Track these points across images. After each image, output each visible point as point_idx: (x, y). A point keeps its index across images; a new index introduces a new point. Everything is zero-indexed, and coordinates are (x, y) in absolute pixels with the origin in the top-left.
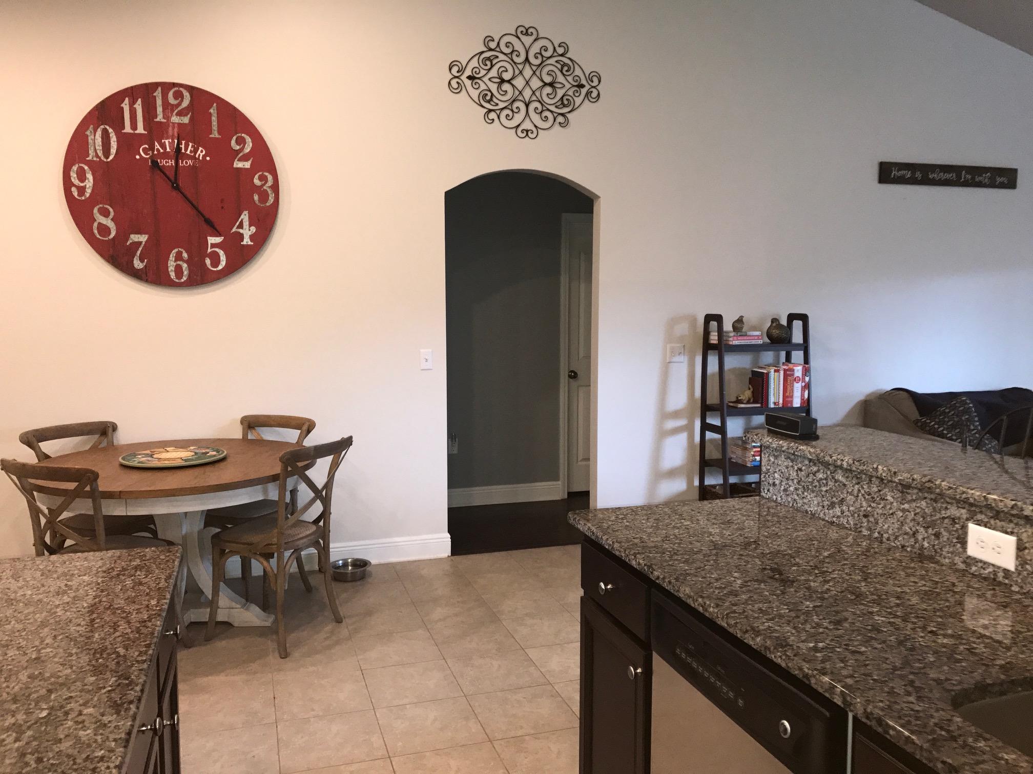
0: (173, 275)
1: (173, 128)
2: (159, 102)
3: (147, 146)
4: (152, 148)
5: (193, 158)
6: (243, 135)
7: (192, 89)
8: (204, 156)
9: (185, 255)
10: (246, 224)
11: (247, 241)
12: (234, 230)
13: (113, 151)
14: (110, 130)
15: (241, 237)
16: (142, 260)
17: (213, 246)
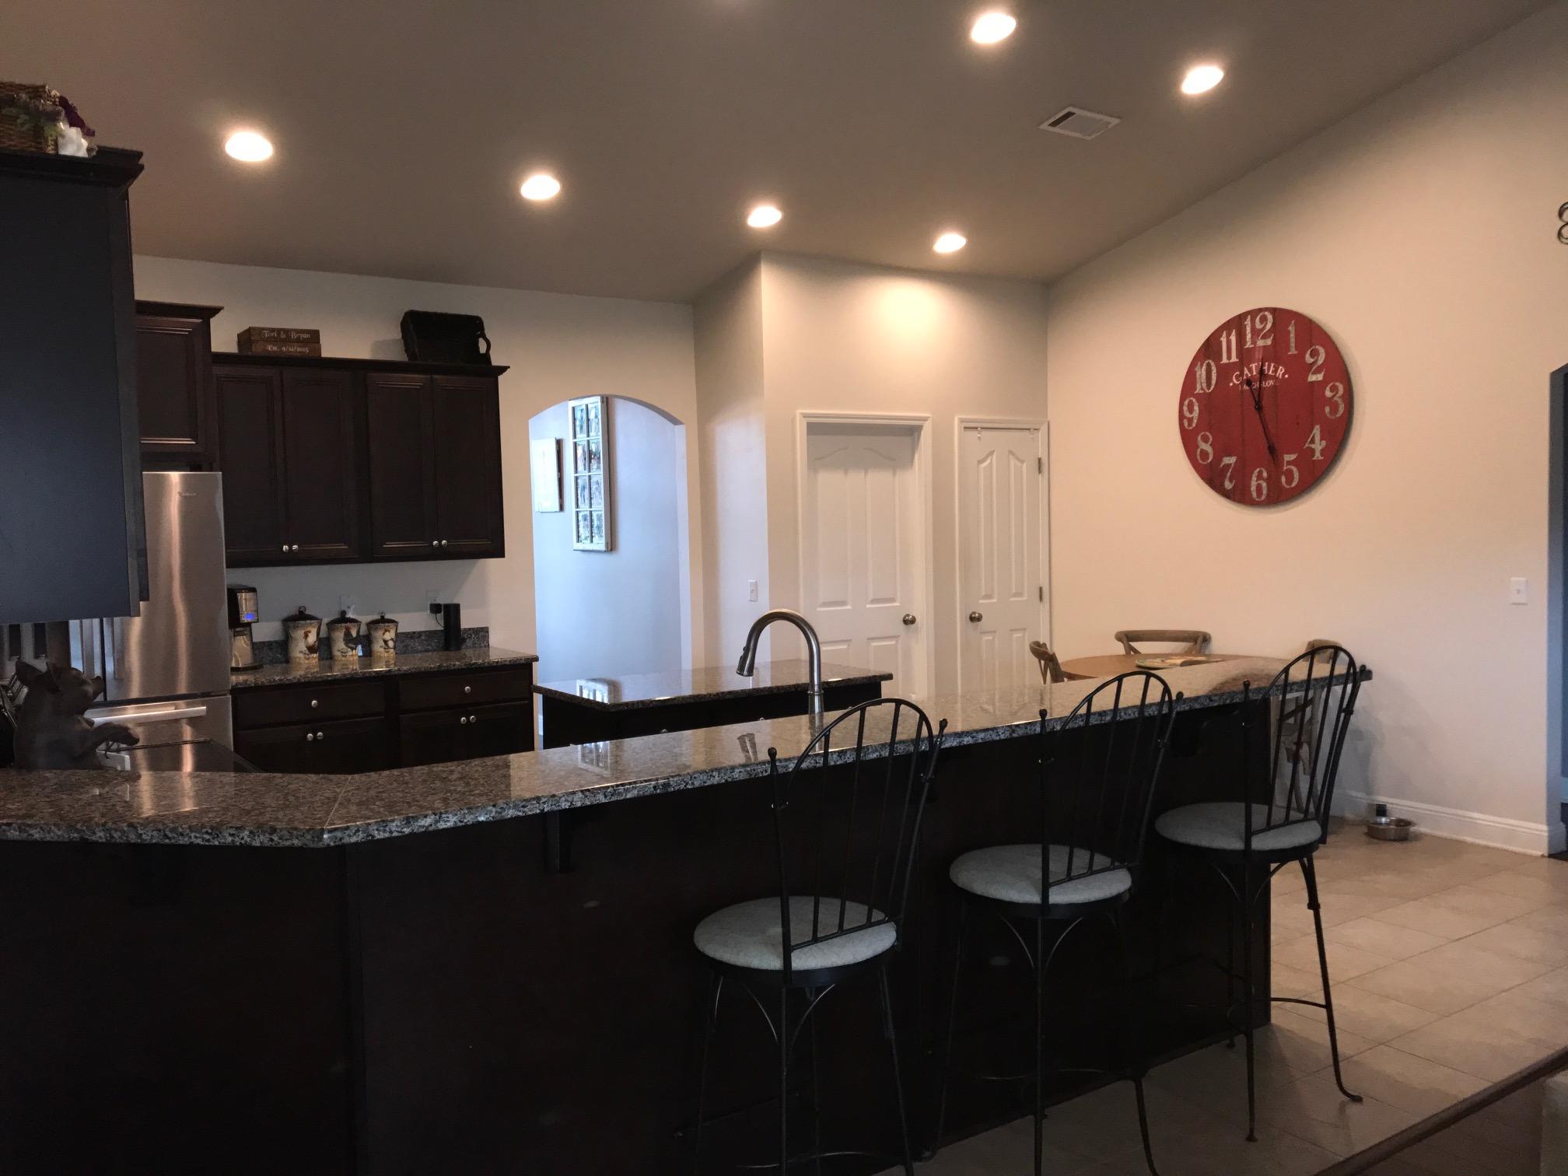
0: (1254, 494)
1: (1259, 351)
2: (1248, 329)
3: (1238, 373)
4: (1242, 374)
5: (1275, 378)
6: (1317, 347)
7: (1274, 311)
8: (1284, 374)
9: (1265, 474)
10: (1317, 438)
11: (1318, 456)
12: (1307, 445)
13: (1214, 382)
14: (1212, 364)
15: (1313, 451)
16: (1231, 481)
17: (1289, 463)
